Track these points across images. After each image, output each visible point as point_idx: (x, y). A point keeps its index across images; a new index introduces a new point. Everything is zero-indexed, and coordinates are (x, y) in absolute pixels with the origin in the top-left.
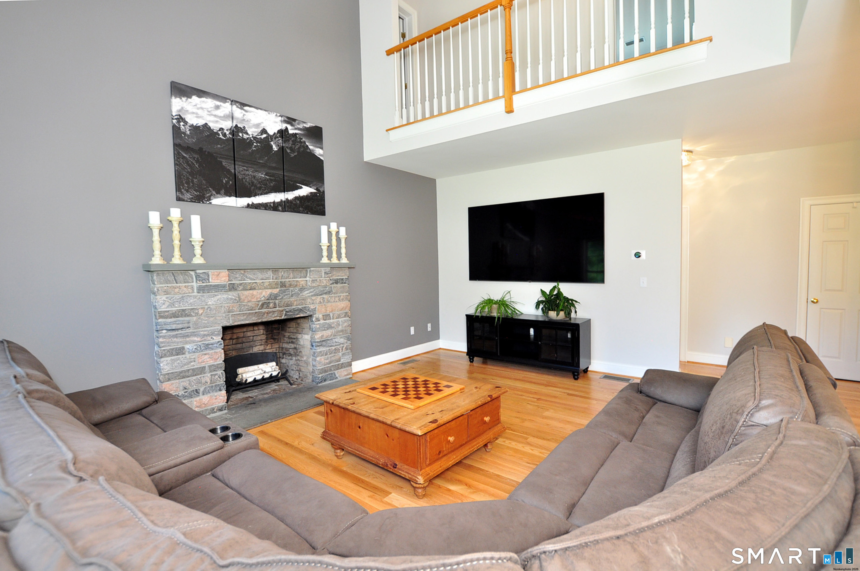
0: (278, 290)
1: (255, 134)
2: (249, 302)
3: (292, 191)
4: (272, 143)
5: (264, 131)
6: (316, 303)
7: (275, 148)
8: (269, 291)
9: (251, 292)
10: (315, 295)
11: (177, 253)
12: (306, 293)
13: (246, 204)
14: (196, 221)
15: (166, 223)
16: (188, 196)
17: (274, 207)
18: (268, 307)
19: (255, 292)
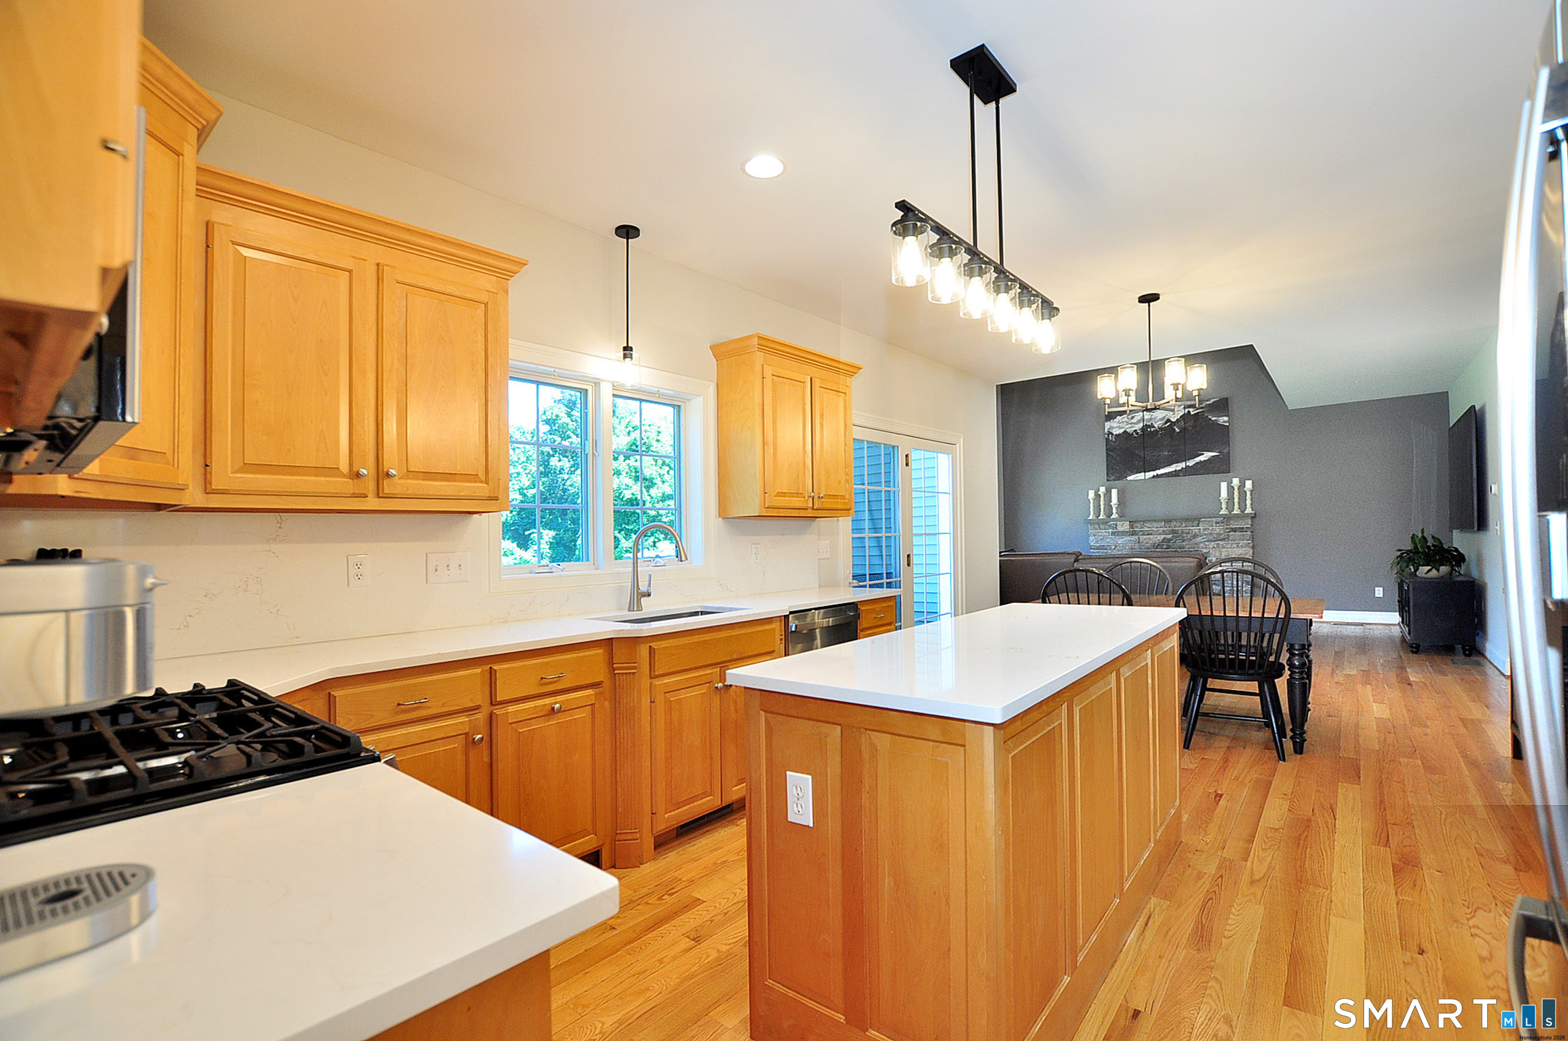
0: (1171, 536)
1: (1160, 426)
2: (1147, 543)
3: (1193, 458)
4: (1175, 427)
5: (1169, 420)
6: (1209, 548)
7: (1177, 430)
8: (1163, 536)
9: (1149, 536)
10: (1208, 541)
11: (1102, 513)
12: (1198, 540)
13: (1152, 476)
14: (1114, 492)
15: (1098, 496)
16: (1113, 477)
17: (1176, 474)
18: (1162, 548)
19: (1151, 537)
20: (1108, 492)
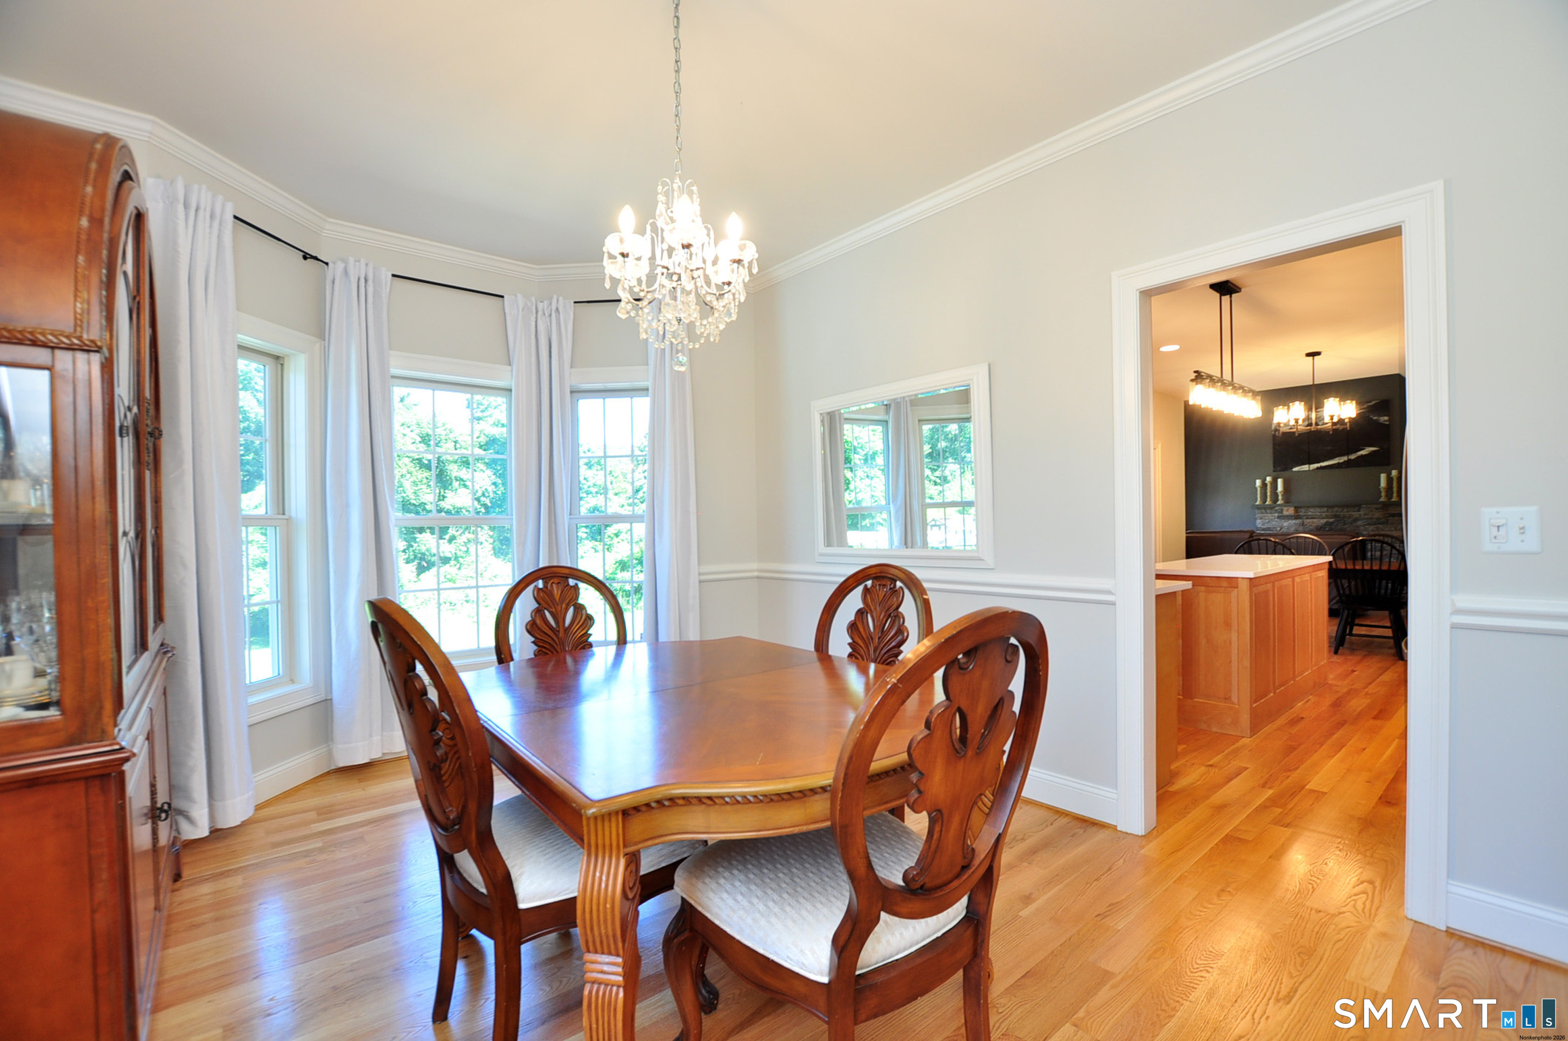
0: (1333, 520)
2: (1310, 526)
3: (1355, 453)
9: (1312, 520)
10: (1368, 525)
11: (1268, 499)
12: (1360, 523)
13: (1316, 468)
14: (1280, 481)
15: (1264, 485)
16: (1279, 469)
17: (1338, 466)
19: (1315, 520)
20: (1274, 483)
